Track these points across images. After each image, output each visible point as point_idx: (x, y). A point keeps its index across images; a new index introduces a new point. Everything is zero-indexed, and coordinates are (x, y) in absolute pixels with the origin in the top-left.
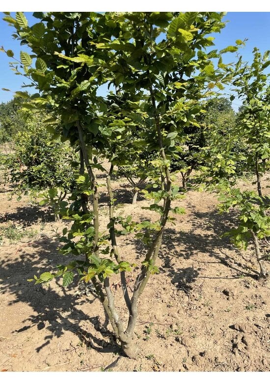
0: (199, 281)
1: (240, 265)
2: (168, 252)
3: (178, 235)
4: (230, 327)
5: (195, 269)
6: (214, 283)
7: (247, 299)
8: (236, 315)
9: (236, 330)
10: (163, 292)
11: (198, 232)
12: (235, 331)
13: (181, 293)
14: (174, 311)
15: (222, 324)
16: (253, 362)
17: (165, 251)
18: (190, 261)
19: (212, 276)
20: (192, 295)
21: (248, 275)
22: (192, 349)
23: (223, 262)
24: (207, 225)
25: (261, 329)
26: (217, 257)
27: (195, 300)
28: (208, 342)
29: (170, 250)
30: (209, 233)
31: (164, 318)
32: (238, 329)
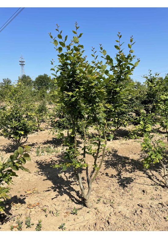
0: (132, 184)
1: (158, 180)
5: (132, 178)
6: (139, 186)
10: (112, 186)
13: (121, 188)
14: (114, 195)
18: (131, 174)
19: (140, 183)
20: (126, 190)
21: (160, 185)
23: (150, 177)
26: (147, 174)
27: (127, 192)
31: (109, 197)
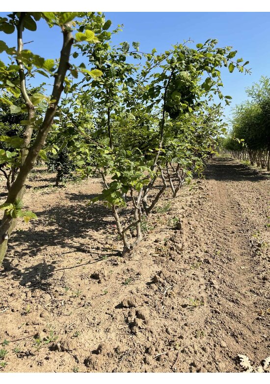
0: (58, 275)
1: (98, 249)
4: (116, 307)
5: (48, 264)
6: (77, 272)
7: (121, 276)
8: (115, 293)
9: (125, 307)
10: (10, 299)
11: (39, 228)
12: (124, 309)
13: (38, 292)
14: (34, 316)
15: (105, 308)
16: (157, 336)
18: (39, 256)
19: (71, 266)
20: (54, 291)
21: (110, 255)
22: (79, 350)
23: (79, 249)
24: (48, 221)
26: (71, 247)
27: (60, 295)
28: (97, 334)
30: (53, 228)
31: (21, 330)
32: (127, 305)
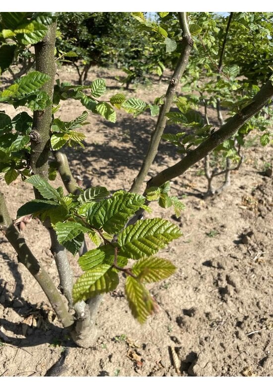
2: (84, 170)
3: (91, 148)
4: (204, 264)
8: (199, 245)
11: (114, 143)
12: (213, 268)
15: (192, 261)
16: (247, 308)
17: (80, 169)
22: (170, 306)
24: (121, 135)
25: (240, 261)
28: (187, 292)
29: (86, 167)
30: (127, 145)
32: (216, 266)
